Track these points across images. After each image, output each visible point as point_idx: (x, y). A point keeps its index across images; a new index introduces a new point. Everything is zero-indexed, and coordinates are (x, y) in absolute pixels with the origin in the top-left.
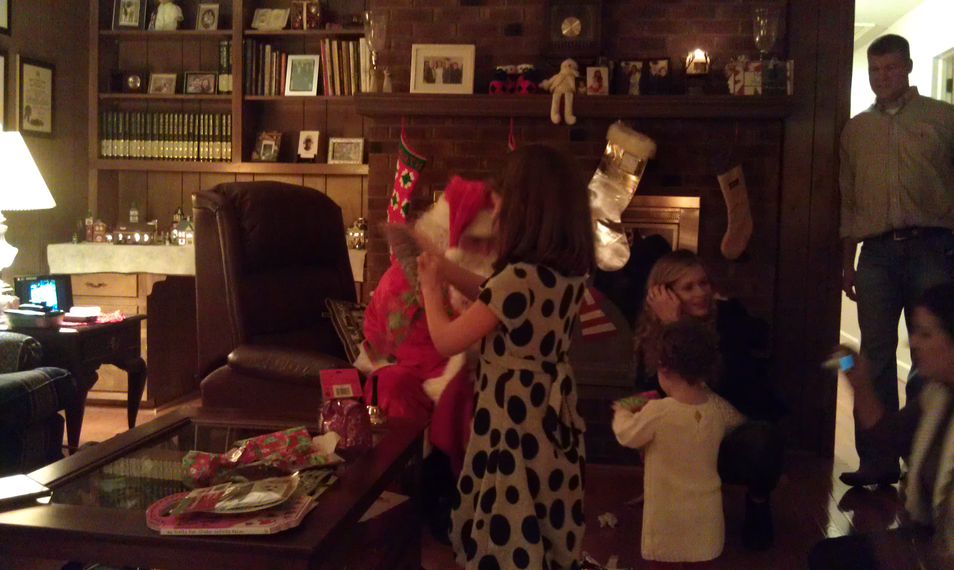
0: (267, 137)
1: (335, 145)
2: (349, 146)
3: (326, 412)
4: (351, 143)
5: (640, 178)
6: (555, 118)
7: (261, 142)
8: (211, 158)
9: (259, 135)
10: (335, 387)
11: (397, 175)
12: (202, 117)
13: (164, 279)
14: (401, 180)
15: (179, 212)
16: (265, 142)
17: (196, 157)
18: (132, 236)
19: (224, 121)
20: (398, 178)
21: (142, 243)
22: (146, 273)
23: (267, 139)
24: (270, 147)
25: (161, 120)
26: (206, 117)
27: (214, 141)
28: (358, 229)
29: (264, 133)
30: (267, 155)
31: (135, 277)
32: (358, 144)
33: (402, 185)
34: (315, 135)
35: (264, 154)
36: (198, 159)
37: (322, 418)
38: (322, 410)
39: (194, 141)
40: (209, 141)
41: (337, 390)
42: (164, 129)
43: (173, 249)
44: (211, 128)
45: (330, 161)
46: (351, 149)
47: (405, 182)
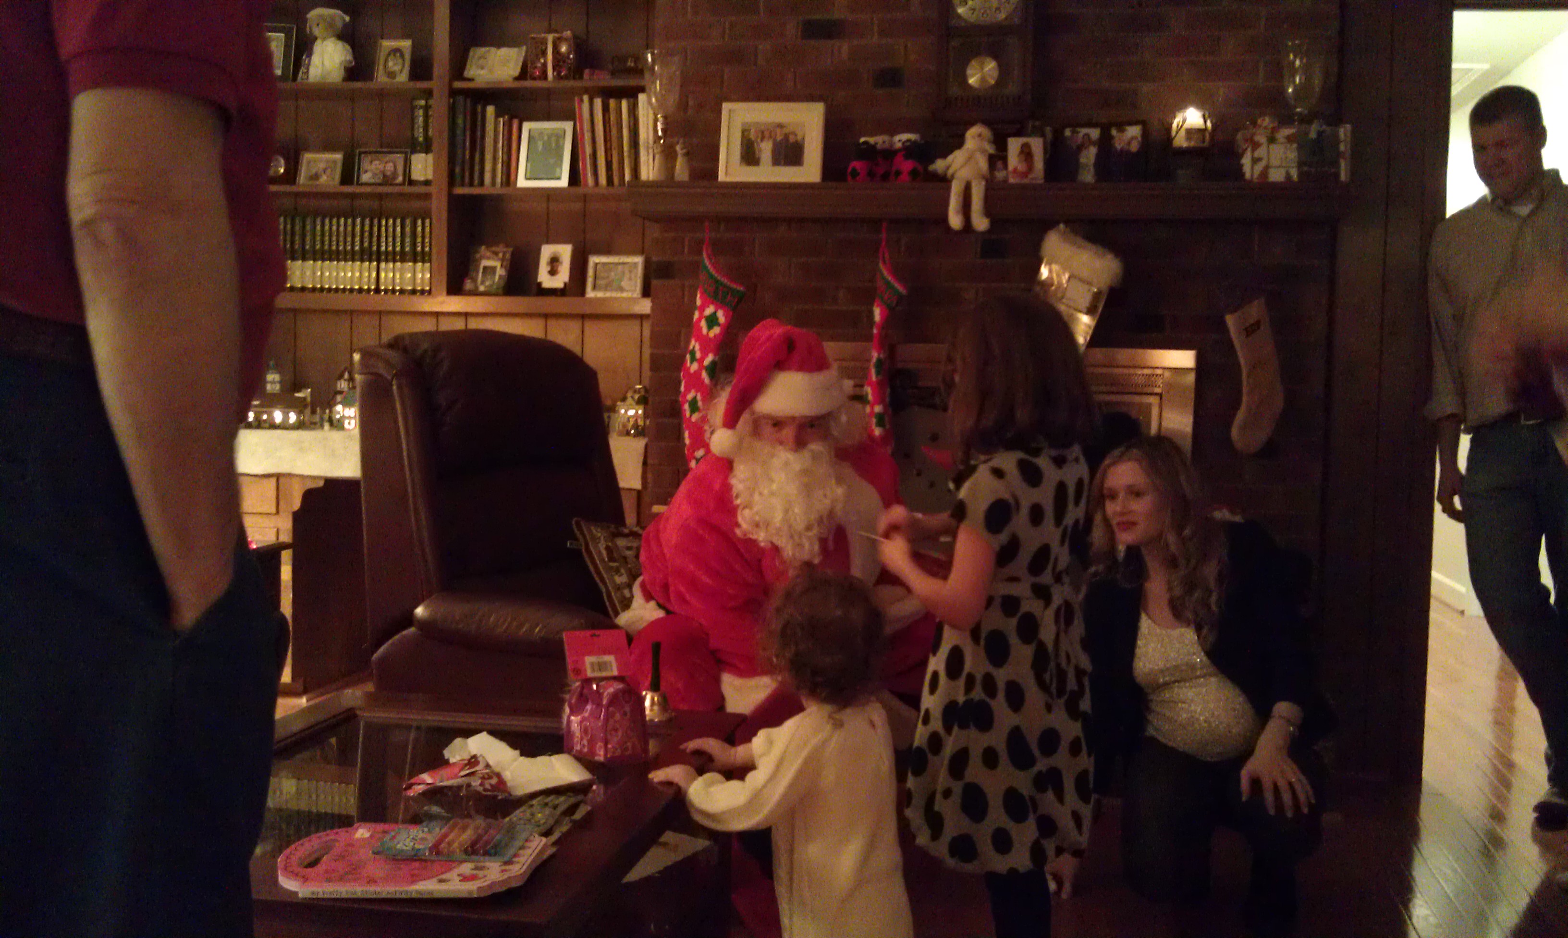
0: (488, 254)
1: (598, 267)
2: (620, 267)
3: (573, 701)
4: (624, 263)
5: (1097, 318)
6: (955, 221)
7: (477, 262)
8: (398, 288)
9: (477, 252)
10: (589, 660)
11: (696, 315)
12: (384, 222)
13: (321, 484)
14: (703, 324)
15: (346, 376)
16: (485, 263)
17: (373, 287)
18: (270, 414)
19: (419, 229)
20: (700, 319)
21: (284, 426)
22: (290, 475)
23: (488, 258)
24: (493, 270)
25: (319, 227)
26: (391, 221)
27: (403, 260)
28: (633, 403)
29: (483, 247)
30: (487, 283)
31: (273, 481)
32: (635, 264)
33: (705, 330)
34: (565, 251)
35: (483, 283)
36: (377, 290)
37: (567, 710)
38: (567, 697)
39: (370, 261)
40: (394, 261)
41: (592, 664)
42: (323, 242)
43: (336, 435)
44: (398, 240)
45: (590, 294)
46: (623, 273)
47: (710, 327)
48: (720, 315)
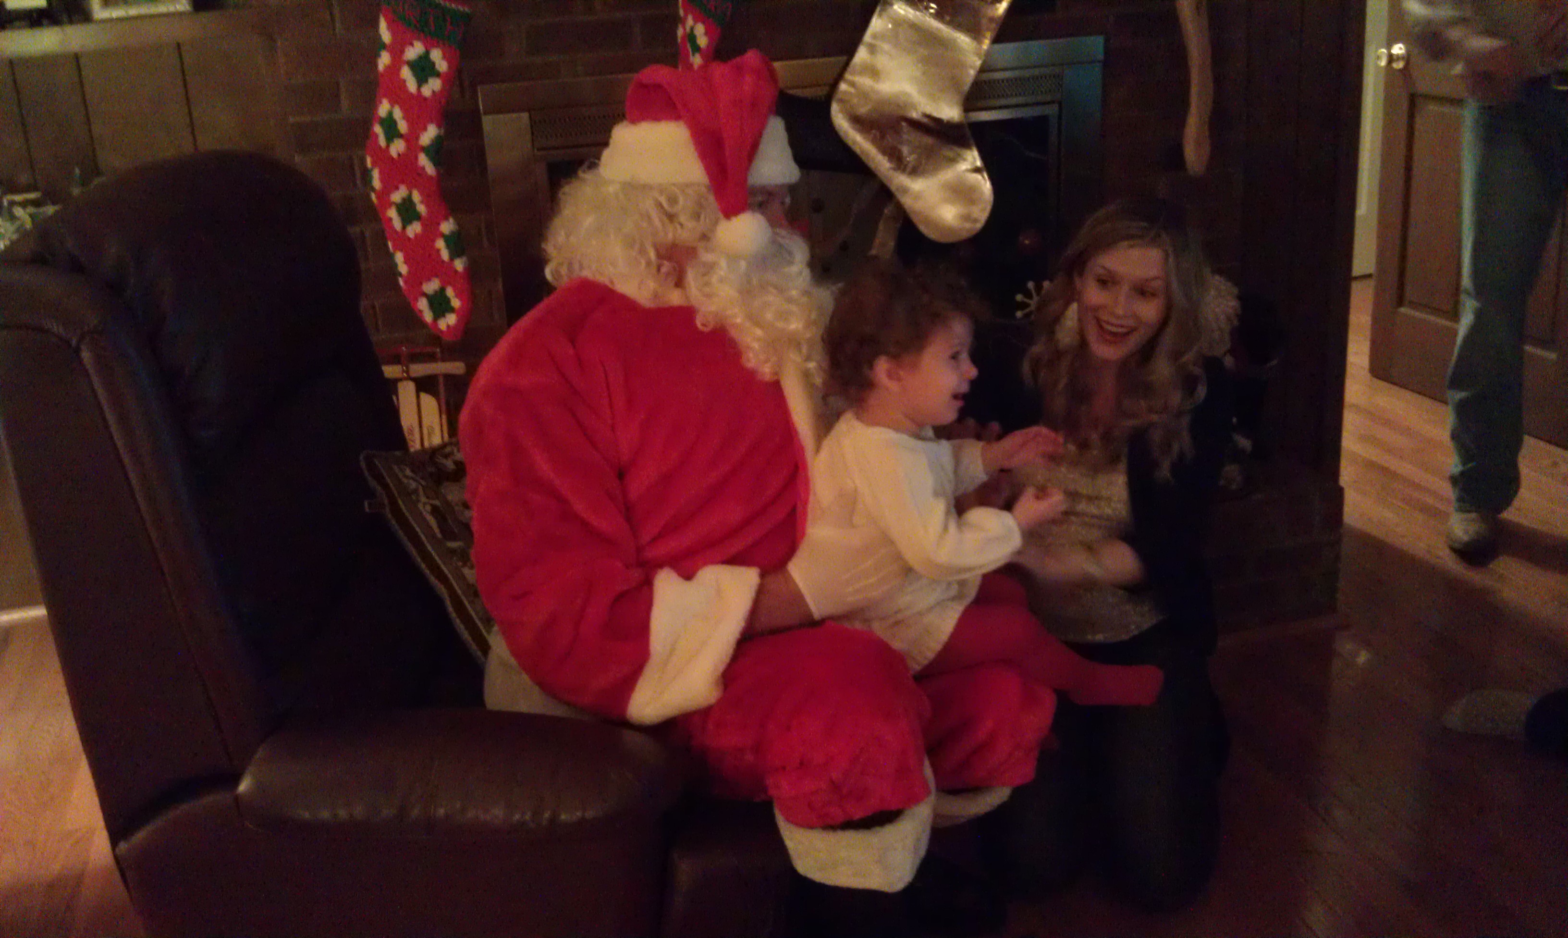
5: (1003, 8)
14: (406, 73)
20: (397, 68)
33: (412, 85)
45: (100, 13)
48: (436, 55)
